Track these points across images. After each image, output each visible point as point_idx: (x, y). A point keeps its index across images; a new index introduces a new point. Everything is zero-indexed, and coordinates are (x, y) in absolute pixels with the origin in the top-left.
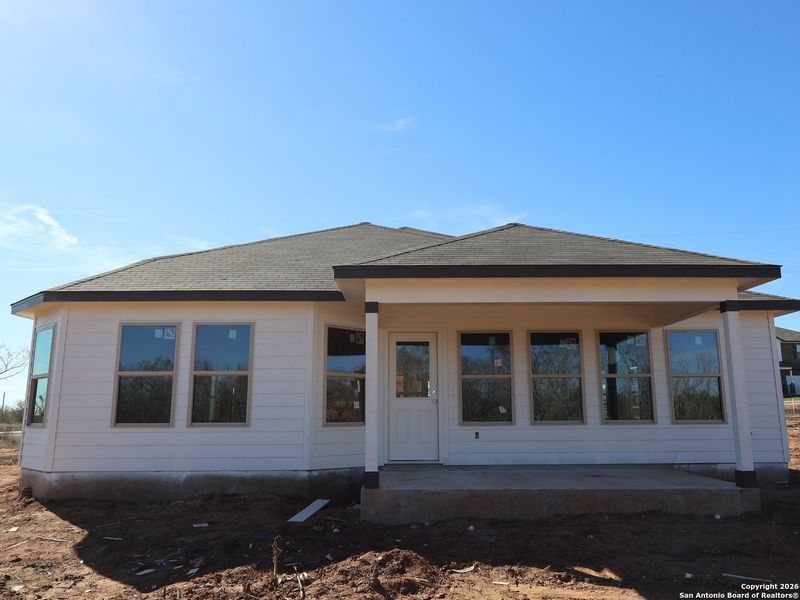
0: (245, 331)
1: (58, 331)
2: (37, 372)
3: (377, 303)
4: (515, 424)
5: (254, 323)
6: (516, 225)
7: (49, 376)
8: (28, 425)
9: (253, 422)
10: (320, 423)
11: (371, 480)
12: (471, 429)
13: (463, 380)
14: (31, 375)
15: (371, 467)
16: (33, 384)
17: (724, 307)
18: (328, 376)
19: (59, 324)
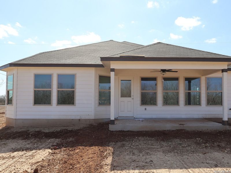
0: (73, 76)
1: (15, 76)
2: (9, 89)
3: (114, 69)
4: (157, 106)
5: (76, 74)
6: (160, 43)
7: (13, 90)
8: (7, 105)
9: (76, 105)
10: (97, 105)
11: (112, 122)
12: (144, 107)
13: (142, 92)
14: (7, 89)
15: (112, 118)
16: (8, 92)
17: (223, 71)
18: (99, 91)
19: (15, 73)
